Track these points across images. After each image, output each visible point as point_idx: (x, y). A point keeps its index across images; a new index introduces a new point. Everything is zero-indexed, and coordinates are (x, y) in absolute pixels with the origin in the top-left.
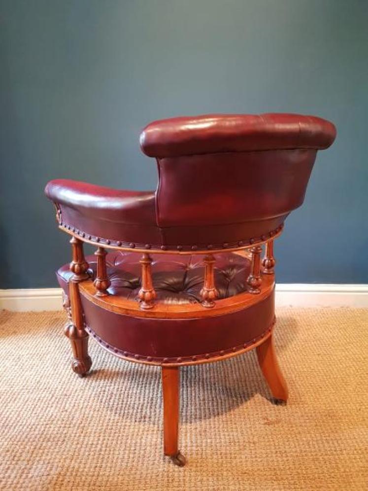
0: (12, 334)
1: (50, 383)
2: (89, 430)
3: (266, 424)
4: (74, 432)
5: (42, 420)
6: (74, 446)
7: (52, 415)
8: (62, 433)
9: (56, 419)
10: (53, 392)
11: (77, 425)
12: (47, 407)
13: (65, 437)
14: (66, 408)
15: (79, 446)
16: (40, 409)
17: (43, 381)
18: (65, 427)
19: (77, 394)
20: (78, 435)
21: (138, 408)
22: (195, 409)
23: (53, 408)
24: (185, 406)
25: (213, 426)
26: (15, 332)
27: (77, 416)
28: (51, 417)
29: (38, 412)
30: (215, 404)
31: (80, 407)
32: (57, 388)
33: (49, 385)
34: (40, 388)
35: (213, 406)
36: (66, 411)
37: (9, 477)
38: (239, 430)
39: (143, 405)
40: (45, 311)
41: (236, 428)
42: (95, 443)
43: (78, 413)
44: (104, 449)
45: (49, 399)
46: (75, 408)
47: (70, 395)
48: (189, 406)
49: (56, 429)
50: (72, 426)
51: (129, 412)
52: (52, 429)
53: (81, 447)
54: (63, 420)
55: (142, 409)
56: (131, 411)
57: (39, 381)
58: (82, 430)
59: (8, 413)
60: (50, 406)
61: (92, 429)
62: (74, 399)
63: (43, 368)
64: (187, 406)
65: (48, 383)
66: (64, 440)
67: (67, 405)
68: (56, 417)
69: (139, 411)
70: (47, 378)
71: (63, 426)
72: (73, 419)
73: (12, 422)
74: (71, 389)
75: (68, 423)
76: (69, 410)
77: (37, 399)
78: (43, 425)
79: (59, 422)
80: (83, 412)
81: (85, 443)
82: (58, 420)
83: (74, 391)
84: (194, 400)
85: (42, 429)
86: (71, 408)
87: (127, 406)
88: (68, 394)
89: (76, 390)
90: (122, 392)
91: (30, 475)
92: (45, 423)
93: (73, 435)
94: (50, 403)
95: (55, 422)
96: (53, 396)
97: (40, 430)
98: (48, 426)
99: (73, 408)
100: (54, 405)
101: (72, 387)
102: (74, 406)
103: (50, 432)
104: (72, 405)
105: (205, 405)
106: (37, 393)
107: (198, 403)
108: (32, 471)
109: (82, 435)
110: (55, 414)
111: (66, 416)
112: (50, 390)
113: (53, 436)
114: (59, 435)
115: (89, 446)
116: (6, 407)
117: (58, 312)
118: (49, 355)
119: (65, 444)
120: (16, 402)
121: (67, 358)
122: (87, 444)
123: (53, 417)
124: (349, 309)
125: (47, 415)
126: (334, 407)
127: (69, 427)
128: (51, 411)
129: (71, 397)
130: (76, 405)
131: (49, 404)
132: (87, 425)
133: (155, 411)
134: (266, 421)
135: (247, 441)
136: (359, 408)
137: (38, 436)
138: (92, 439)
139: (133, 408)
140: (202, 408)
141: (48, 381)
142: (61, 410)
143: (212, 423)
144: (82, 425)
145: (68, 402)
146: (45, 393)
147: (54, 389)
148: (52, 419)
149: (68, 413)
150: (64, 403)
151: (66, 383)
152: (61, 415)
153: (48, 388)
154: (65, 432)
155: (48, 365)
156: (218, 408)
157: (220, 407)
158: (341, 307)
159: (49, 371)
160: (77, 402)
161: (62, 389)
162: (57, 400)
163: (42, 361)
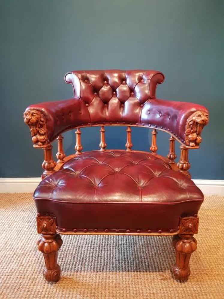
1: (14, 245)
2: (37, 281)
3: (161, 279)
4: (27, 282)
5: (5, 272)
6: (25, 293)
7: (13, 268)
8: (18, 283)
9: (15, 272)
10: (15, 251)
11: (29, 277)
12: (10, 262)
13: (20, 285)
14: (23, 263)
15: (29, 293)
16: (4, 263)
18: (21, 278)
19: (31, 253)
20: (29, 284)
21: (72, 265)
22: (113, 267)
23: (14, 263)
24: (105, 265)
25: (124, 280)
27: (30, 270)
29: (4, 265)
30: (126, 263)
31: (33, 263)
32: (18, 248)
33: (12, 246)
34: (7, 248)
35: (125, 265)
36: (23, 266)
38: (143, 284)
39: (76, 263)
40: (16, 193)
41: (141, 282)
42: (41, 291)
43: (31, 267)
44: (47, 296)
45: (12, 256)
46: (29, 263)
47: (27, 254)
48: (109, 264)
49: (14, 279)
50: (25, 277)
51: (66, 268)
52: (11, 279)
53: (31, 294)
55: (75, 266)
56: (67, 267)
57: (6, 243)
58: (32, 280)
60: (12, 261)
61: (40, 280)
62: (29, 257)
63: (10, 233)
64: (107, 265)
65: (13, 244)
66: (19, 288)
67: (24, 261)
68: (15, 270)
69: (73, 267)
71: (19, 277)
72: (26, 272)
74: (27, 249)
75: (23, 275)
76: (25, 265)
77: (4, 256)
78: (5, 275)
79: (17, 274)
80: (34, 267)
81: (34, 291)
84: (112, 260)
85: (5, 279)
86: (26, 263)
87: (66, 263)
88: (25, 253)
89: (31, 250)
90: (63, 252)
92: (7, 274)
93: (26, 284)
94: (13, 259)
95: (14, 274)
96: (15, 254)
99: (28, 263)
100: (15, 261)
101: (28, 248)
102: (29, 262)
103: (10, 282)
104: (27, 261)
105: (119, 264)
106: (4, 251)
107: (114, 262)
109: (32, 284)
110: (15, 268)
111: (23, 270)
112: (13, 249)
113: (11, 285)
114: (16, 284)
115: (36, 293)
117: (24, 194)
118: (15, 224)
119: (19, 291)
121: (27, 227)
122: (35, 292)
123: (13, 270)
124: (217, 196)
125: (9, 268)
126: (210, 267)
127: (24, 278)
128: (13, 265)
129: (27, 255)
130: (30, 261)
131: (11, 259)
132: (36, 277)
133: (84, 268)
135: (148, 292)
138: (39, 287)
139: (69, 265)
140: (117, 266)
141: (12, 242)
142: (19, 265)
143: (124, 278)
144: (33, 277)
145: (25, 259)
146: (9, 251)
147: (16, 249)
148: (12, 272)
149: (23, 267)
150: (21, 260)
151: (24, 244)
152: (19, 268)
153: (12, 248)
154: (20, 282)
155: (13, 231)
156: (128, 267)
157: (130, 266)
158: (213, 195)
159: (14, 236)
160: (31, 259)
161: (22, 249)
162: (17, 257)
163: (10, 228)
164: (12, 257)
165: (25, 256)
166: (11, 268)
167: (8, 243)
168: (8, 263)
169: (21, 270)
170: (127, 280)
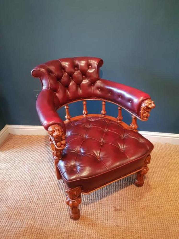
0: (12, 148)
1: (26, 178)
2: (40, 206)
3: (114, 210)
5: (21, 198)
6: (33, 214)
7: (26, 196)
11: (35, 202)
12: (24, 191)
13: (30, 208)
15: (35, 213)
16: (21, 192)
17: (24, 176)
18: (30, 203)
19: (36, 185)
20: (35, 208)
22: (85, 199)
23: (26, 192)
25: (91, 209)
26: (13, 147)
27: (36, 197)
28: (25, 197)
29: (20, 193)
30: (94, 197)
31: (38, 192)
32: (29, 181)
33: (25, 179)
34: (22, 180)
35: (93, 198)
36: (32, 194)
37: (7, 226)
38: (102, 212)
40: (27, 135)
42: (41, 212)
44: (45, 216)
46: (35, 193)
49: (26, 204)
50: (33, 202)
52: (25, 203)
53: (36, 214)
54: (30, 199)
56: (58, 197)
57: (22, 176)
59: (8, 193)
61: (41, 205)
62: (35, 188)
65: (26, 177)
66: (29, 210)
67: (32, 191)
68: (27, 197)
69: (62, 197)
70: (25, 175)
71: (29, 202)
72: (34, 199)
73: (9, 198)
75: (32, 201)
77: (20, 186)
79: (28, 200)
80: (38, 196)
81: (38, 212)
82: (28, 199)
83: (36, 183)
85: (21, 203)
86: (33, 193)
87: (57, 194)
89: (37, 183)
90: (56, 186)
91: (15, 226)
92: (22, 200)
93: (33, 207)
95: (26, 200)
96: (27, 185)
97: (20, 203)
98: (23, 202)
99: (34, 193)
100: (27, 190)
101: (35, 181)
102: (35, 191)
103: (24, 205)
104: (34, 191)
105: (90, 197)
108: (15, 224)
109: (37, 208)
110: (27, 195)
112: (26, 182)
114: (27, 207)
115: (39, 214)
116: (7, 189)
117: (33, 136)
118: (27, 162)
119: (29, 212)
120: (12, 187)
121: (34, 164)
122: (38, 213)
123: (26, 197)
124: (169, 145)
128: (25, 194)
129: (34, 186)
130: (36, 191)
134: (115, 209)
135: (104, 218)
136: (158, 206)
137: (19, 206)
138: (40, 210)
139: (59, 195)
140: (88, 198)
141: (25, 176)
142: (29, 194)
143: (91, 207)
144: (37, 203)
145: (33, 189)
146: (24, 183)
147: (27, 181)
148: (25, 198)
149: (32, 196)
150: (31, 190)
151: (33, 178)
152: (29, 196)
153: (25, 180)
154: (30, 205)
155: (26, 167)
156: (95, 199)
157: (96, 199)
158: (165, 144)
159: (26, 171)
160: (36, 189)
161: (31, 182)
162: (28, 188)
163: (24, 165)
164: (25, 188)
165: (33, 187)
166: (24, 196)
167: (23, 176)
168: (23, 192)
169: (30, 198)
170: (93, 209)
